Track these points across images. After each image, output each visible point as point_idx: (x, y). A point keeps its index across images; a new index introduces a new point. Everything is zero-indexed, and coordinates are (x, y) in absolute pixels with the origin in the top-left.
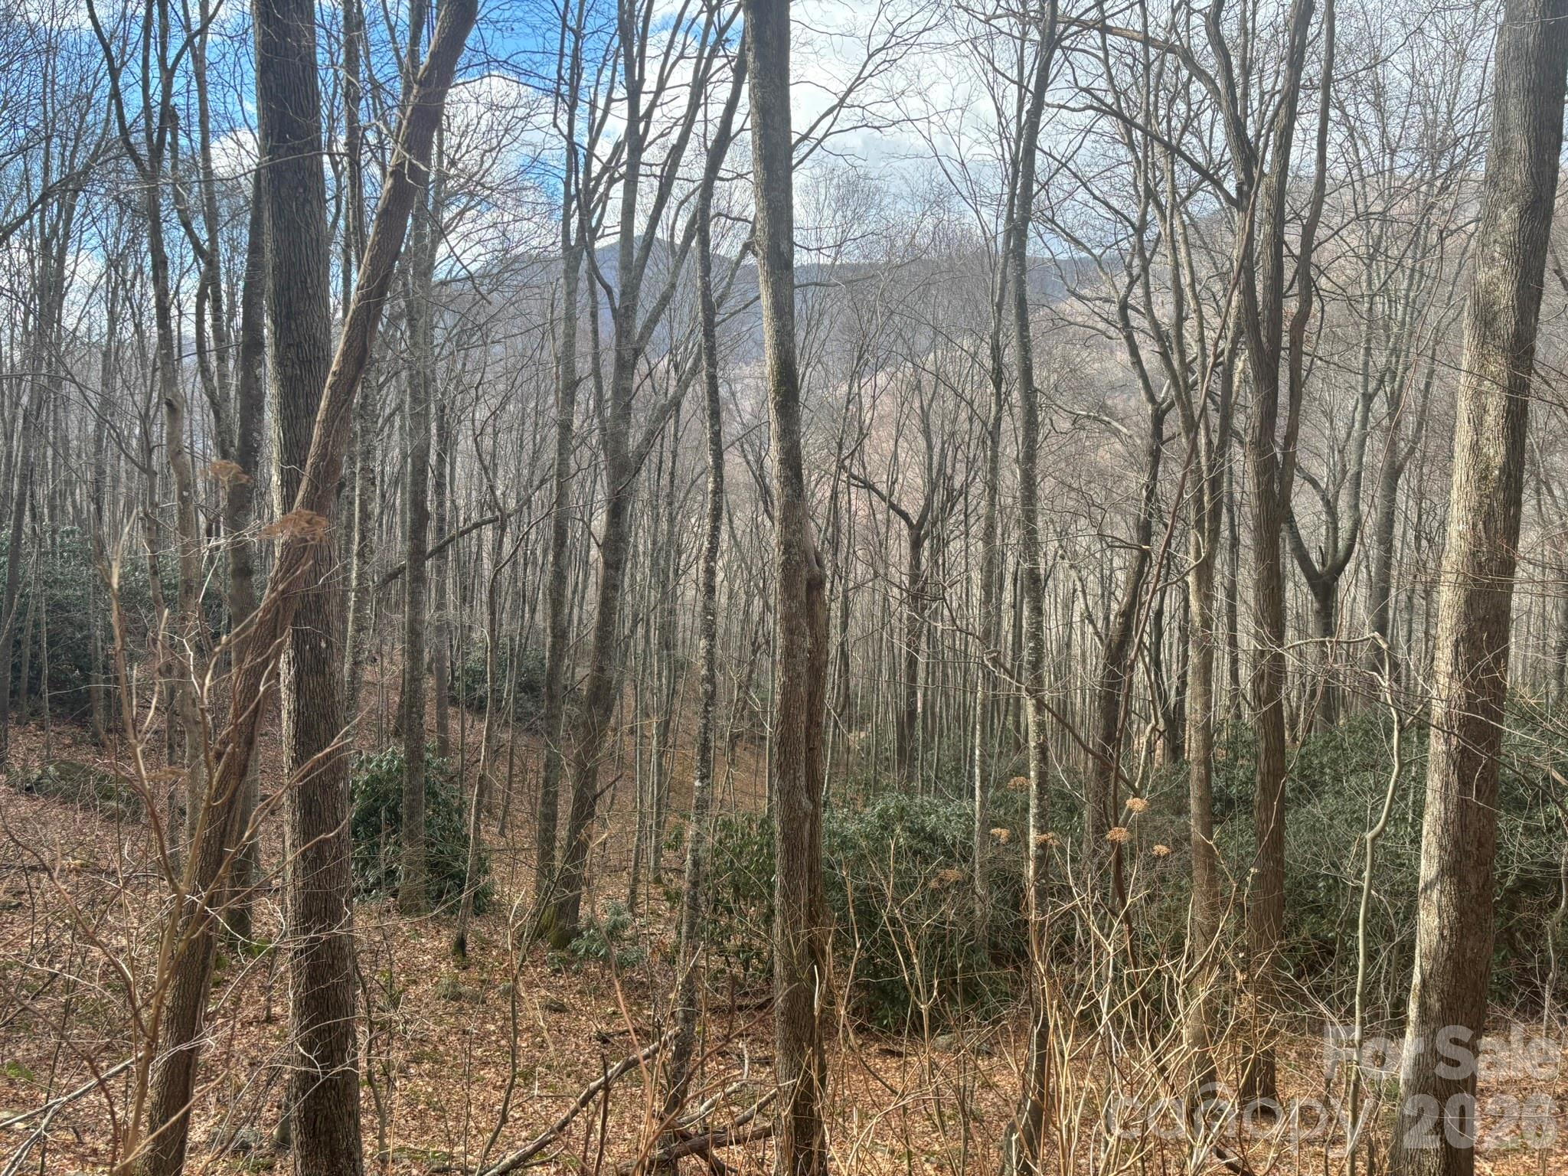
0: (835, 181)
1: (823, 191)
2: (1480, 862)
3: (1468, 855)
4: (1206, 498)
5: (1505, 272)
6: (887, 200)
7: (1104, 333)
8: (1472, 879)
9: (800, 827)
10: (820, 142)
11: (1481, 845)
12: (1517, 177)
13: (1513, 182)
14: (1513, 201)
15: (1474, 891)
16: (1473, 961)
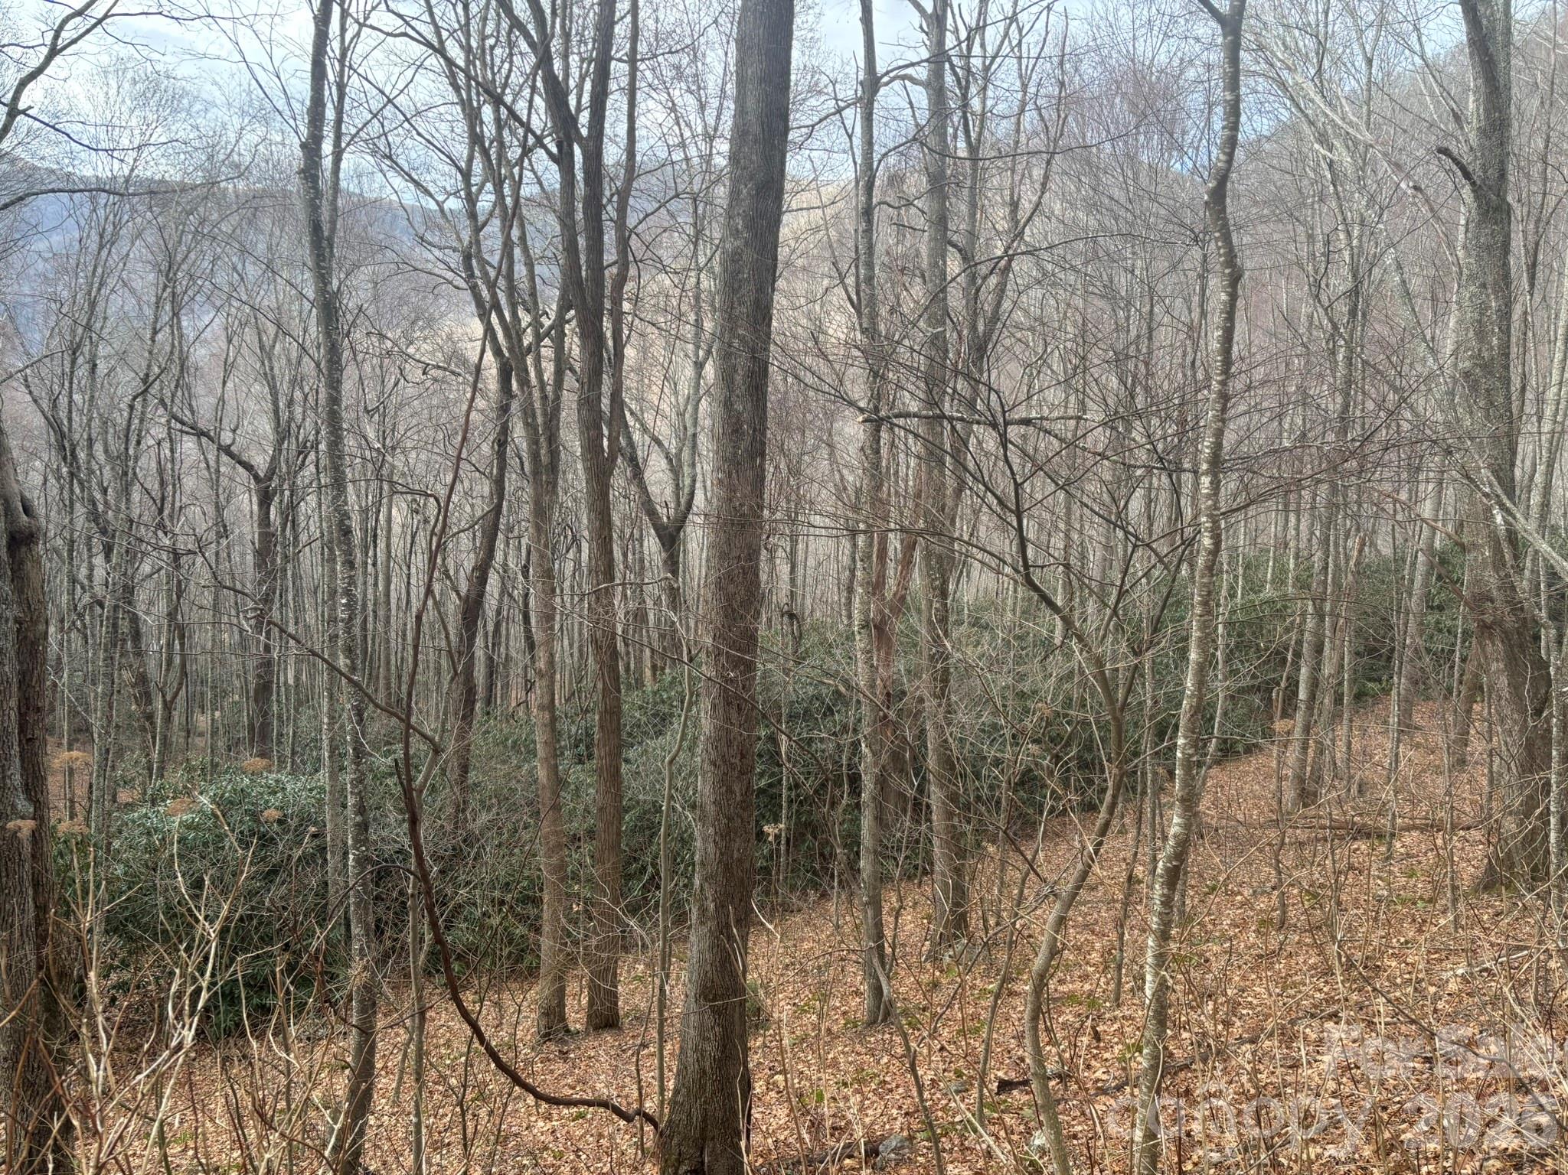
0: (130, 74)
1: (114, 84)
2: (742, 773)
3: (733, 766)
4: (543, 452)
5: (746, 244)
6: (198, 107)
7: (450, 283)
8: (736, 788)
9: (16, 836)
10: (100, 22)
11: (743, 756)
12: (754, 158)
13: (752, 162)
14: (751, 179)
15: (738, 798)
16: (739, 860)
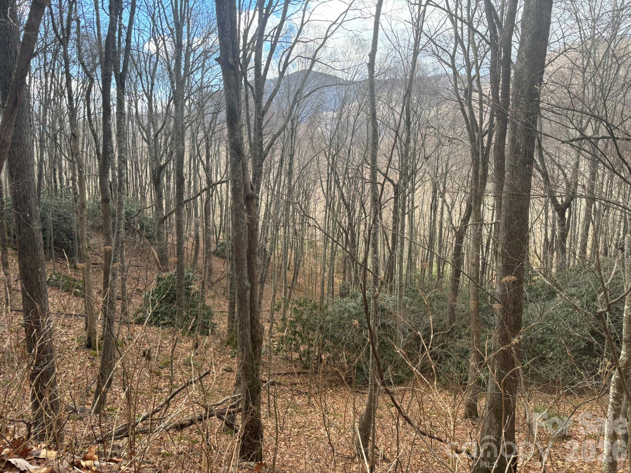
9: (245, 293)
